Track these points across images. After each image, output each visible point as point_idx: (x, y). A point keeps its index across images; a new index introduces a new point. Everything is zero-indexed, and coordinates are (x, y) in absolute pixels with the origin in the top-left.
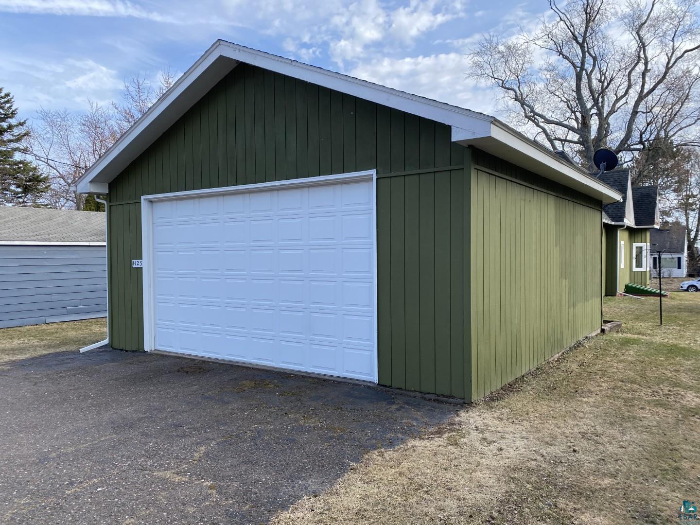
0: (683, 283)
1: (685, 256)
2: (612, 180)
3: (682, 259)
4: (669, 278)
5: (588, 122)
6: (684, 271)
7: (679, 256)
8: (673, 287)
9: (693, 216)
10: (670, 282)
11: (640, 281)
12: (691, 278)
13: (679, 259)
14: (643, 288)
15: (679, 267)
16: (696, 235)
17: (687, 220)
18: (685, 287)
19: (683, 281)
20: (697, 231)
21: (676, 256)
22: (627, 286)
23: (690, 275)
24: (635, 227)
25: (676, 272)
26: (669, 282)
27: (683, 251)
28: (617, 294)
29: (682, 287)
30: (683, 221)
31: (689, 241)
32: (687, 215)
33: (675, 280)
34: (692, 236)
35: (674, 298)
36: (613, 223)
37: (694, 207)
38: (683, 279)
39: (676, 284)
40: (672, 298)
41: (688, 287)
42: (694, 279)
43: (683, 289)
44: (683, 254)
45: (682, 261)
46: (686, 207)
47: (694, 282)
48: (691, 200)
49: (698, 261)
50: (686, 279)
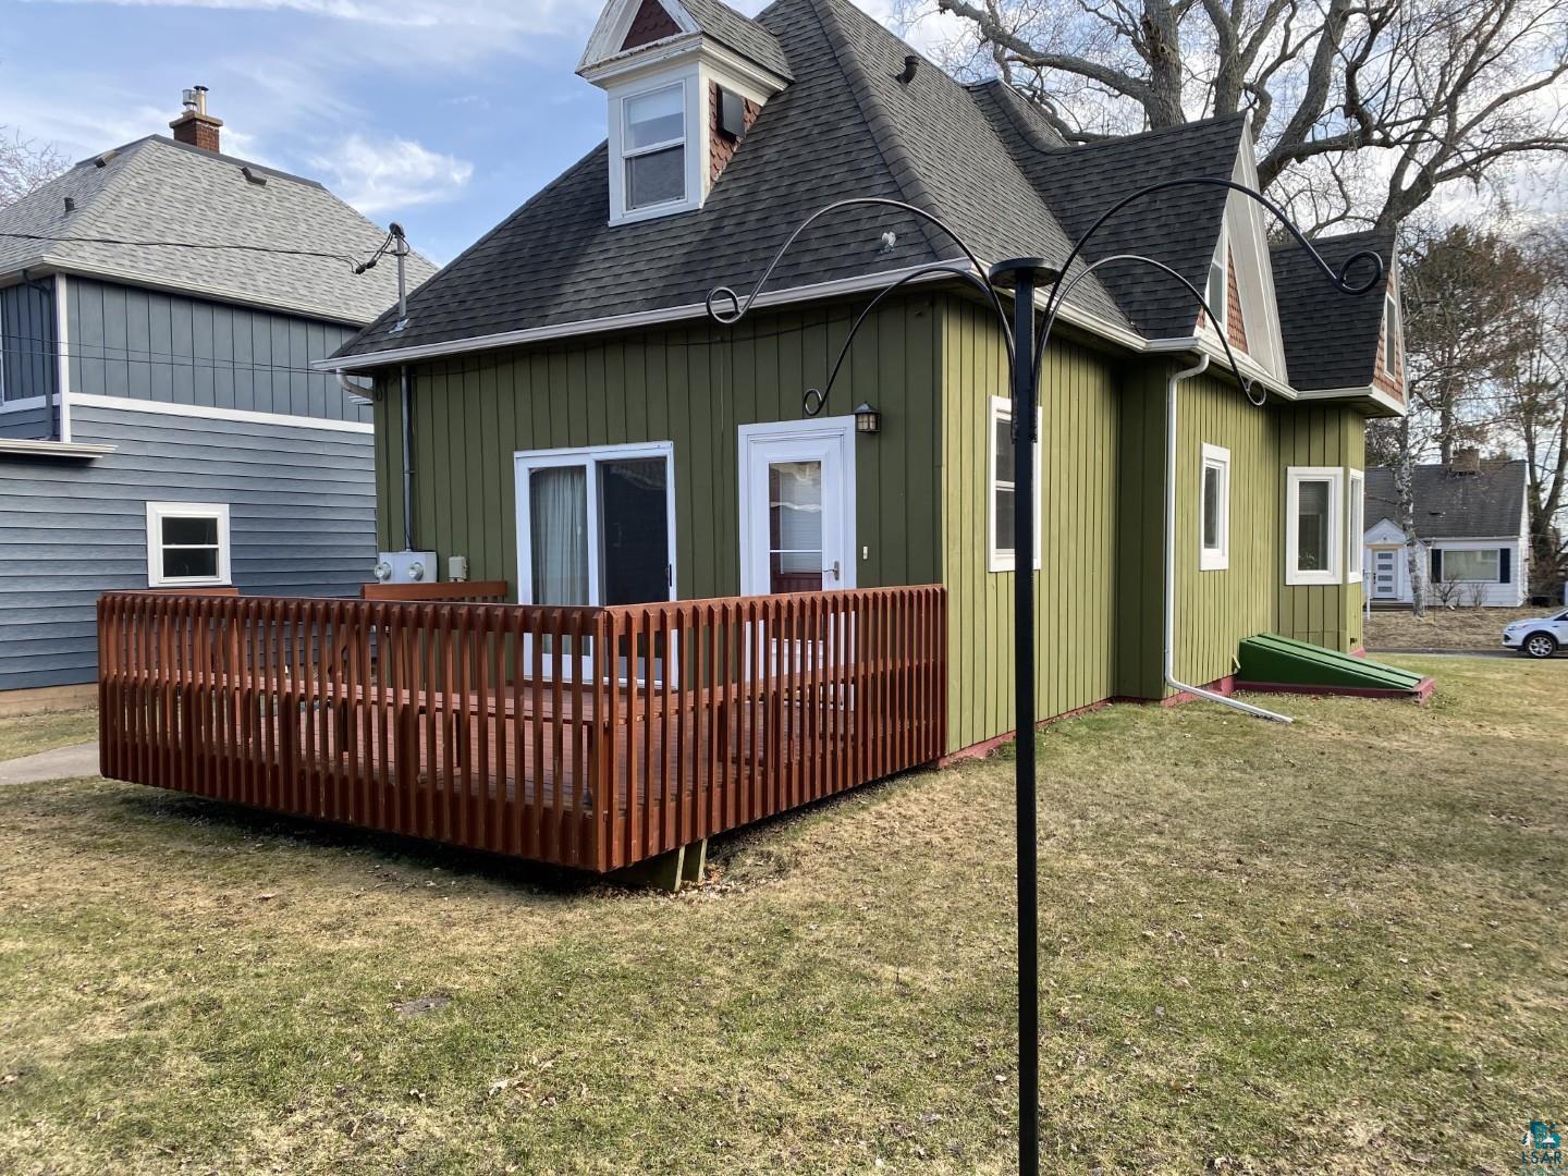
0: (1511, 626)
1: (1522, 547)
2: (1168, 162)
3: (1512, 554)
4: (1475, 608)
5: (1167, 50)
6: (1520, 589)
7: (1505, 545)
8: (1481, 638)
9: (1547, 442)
10: (1476, 621)
11: (1316, 626)
12: (1538, 610)
13: (1505, 554)
14: (1326, 657)
15: (1505, 577)
16: (1555, 495)
17: (1531, 448)
18: (1518, 638)
19: (1513, 619)
20: (1558, 483)
21: (1497, 545)
22: (1247, 651)
23: (1537, 601)
24: (1293, 394)
25: (1496, 593)
26: (1470, 621)
27: (1514, 531)
28: (1170, 691)
29: (1507, 638)
30: (1519, 452)
31: (1534, 508)
32: (1530, 440)
33: (1491, 614)
34: (1544, 496)
35: (1452, 702)
36: (1138, 342)
37: (1549, 415)
38: (1514, 612)
39: (1492, 630)
40: (1443, 705)
41: (1528, 639)
42: (1546, 611)
43: (1510, 643)
44: (1516, 540)
45: (1512, 559)
46: (1528, 412)
47: (1545, 621)
48: (1543, 398)
49: (1560, 563)
50: (1523, 611)
